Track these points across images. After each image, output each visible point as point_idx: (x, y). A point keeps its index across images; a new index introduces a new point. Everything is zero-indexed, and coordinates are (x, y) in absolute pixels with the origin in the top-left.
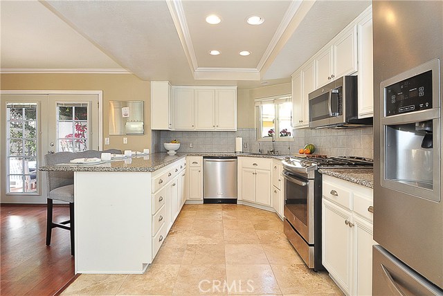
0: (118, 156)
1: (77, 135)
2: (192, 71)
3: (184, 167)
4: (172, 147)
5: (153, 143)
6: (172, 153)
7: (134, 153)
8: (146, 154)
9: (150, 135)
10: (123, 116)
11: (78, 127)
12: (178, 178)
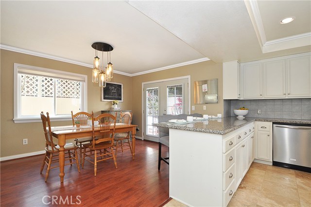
0: (198, 118)
1: (179, 104)
2: (261, 46)
3: (252, 130)
4: (241, 113)
5: (225, 110)
6: (241, 117)
7: (210, 117)
8: (218, 118)
9: (222, 104)
10: (203, 91)
11: (180, 100)
12: (247, 141)
